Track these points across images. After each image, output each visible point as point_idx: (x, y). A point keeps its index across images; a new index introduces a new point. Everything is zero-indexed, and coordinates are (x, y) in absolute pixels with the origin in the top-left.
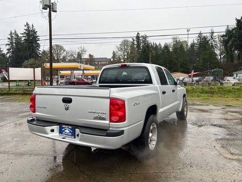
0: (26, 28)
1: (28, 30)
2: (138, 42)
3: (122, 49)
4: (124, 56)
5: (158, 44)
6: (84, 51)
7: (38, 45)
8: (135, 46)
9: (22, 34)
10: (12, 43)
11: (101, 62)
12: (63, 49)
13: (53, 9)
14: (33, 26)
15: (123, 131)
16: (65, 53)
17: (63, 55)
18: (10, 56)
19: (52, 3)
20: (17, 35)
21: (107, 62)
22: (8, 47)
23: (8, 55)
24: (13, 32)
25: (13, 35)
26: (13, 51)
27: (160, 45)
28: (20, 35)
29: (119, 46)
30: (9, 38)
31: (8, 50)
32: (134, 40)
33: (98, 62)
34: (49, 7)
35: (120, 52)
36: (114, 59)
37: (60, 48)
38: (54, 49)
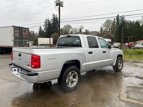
0: (53, 17)
1: (54, 18)
2: (118, 21)
3: (106, 25)
4: (107, 29)
5: (132, 21)
6: (82, 28)
8: (116, 23)
9: (51, 20)
10: (46, 25)
11: (93, 34)
12: (71, 27)
13: (61, 5)
14: (56, 15)
15: (38, 73)
16: (72, 29)
17: (71, 30)
18: (45, 32)
19: (61, 2)
20: (49, 21)
22: (44, 27)
23: (44, 31)
24: (47, 19)
25: (47, 21)
26: (47, 29)
27: (134, 21)
28: (50, 21)
29: (104, 24)
30: (45, 23)
31: (45, 29)
32: (115, 19)
34: (59, 4)
35: (104, 28)
36: (101, 32)
37: (69, 27)
38: (66, 27)
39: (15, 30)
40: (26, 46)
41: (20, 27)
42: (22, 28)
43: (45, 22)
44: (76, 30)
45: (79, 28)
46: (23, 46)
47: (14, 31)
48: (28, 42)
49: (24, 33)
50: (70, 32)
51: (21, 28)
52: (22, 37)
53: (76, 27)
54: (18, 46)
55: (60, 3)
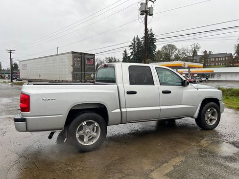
6: (197, 48)
7: (155, 47)
9: (142, 38)
10: (134, 47)
11: (218, 58)
12: (175, 48)
13: (149, 13)
14: (151, 30)
16: (177, 51)
17: (175, 53)
20: (139, 40)
21: (227, 58)
22: (131, 51)
23: (131, 57)
24: (135, 38)
25: (136, 40)
26: (135, 54)
28: (141, 40)
31: (131, 53)
33: (215, 58)
34: (146, 12)
37: (172, 47)
38: (166, 49)
39: (74, 57)
40: (91, 80)
41: (81, 53)
42: (85, 54)
43: (133, 42)
44: (184, 53)
45: (190, 48)
46: (86, 82)
47: (73, 59)
48: (92, 74)
49: (86, 62)
50: (173, 57)
51: (83, 54)
52: (84, 67)
53: (185, 48)
54: (78, 80)
55: (148, 10)
